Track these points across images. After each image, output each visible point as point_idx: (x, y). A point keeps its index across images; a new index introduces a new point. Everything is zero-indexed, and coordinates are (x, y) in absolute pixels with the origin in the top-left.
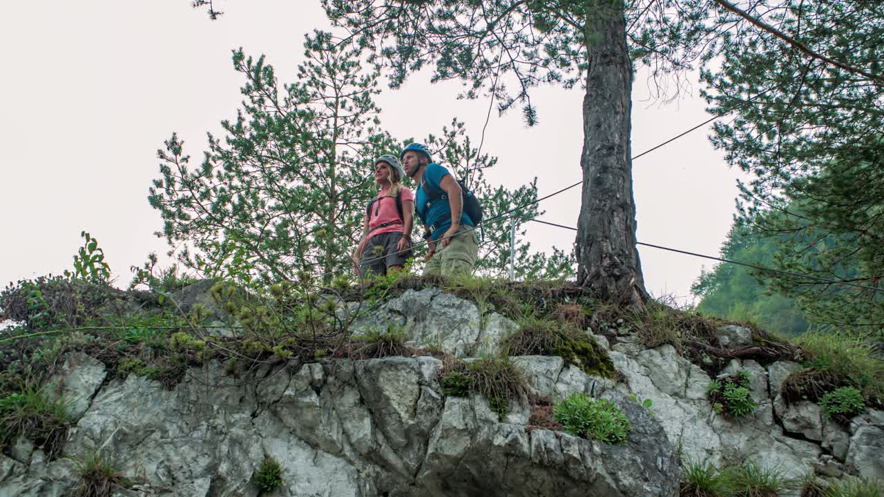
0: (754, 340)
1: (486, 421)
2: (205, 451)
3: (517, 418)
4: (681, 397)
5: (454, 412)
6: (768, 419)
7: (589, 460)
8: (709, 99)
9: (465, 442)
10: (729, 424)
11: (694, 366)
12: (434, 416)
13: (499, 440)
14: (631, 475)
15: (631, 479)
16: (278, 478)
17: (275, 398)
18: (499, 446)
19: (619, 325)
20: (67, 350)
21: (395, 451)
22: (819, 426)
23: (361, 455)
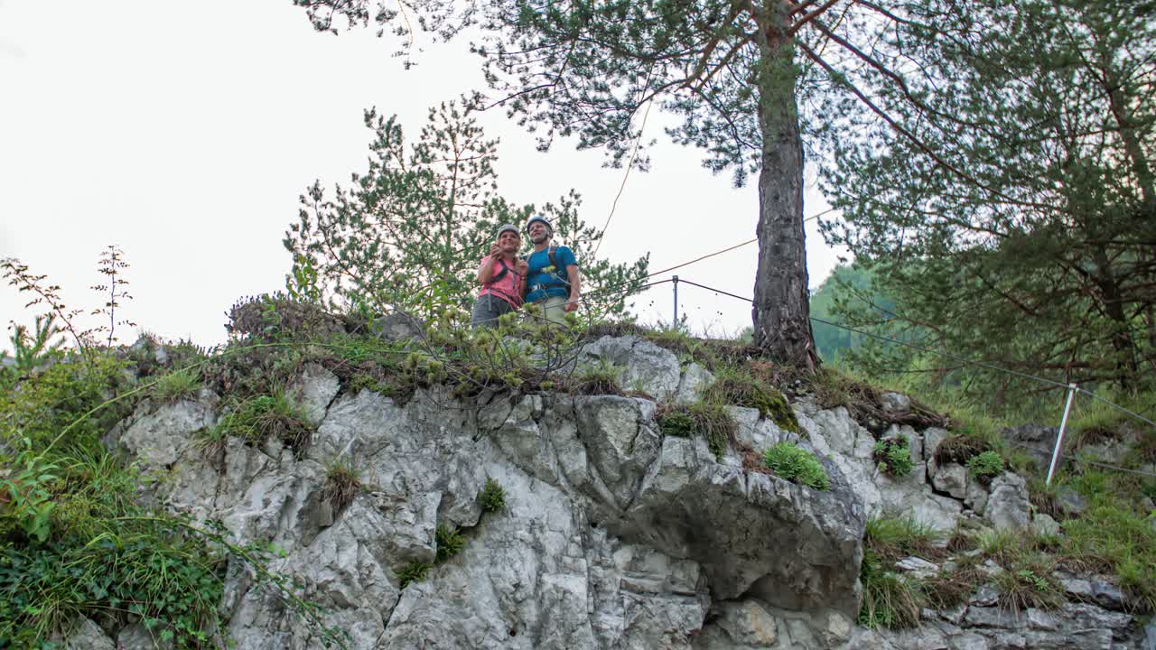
0: (912, 408)
1: (706, 461)
2: (435, 468)
3: (732, 461)
4: (849, 456)
5: (673, 451)
6: (922, 479)
7: (798, 502)
8: (826, 192)
9: (684, 480)
10: (890, 482)
11: (861, 428)
12: (652, 453)
13: (717, 480)
14: (835, 518)
15: (834, 521)
16: (501, 500)
17: (496, 425)
18: (718, 485)
19: (797, 386)
20: (307, 361)
21: (607, 485)
22: (964, 486)
23: (574, 486)
